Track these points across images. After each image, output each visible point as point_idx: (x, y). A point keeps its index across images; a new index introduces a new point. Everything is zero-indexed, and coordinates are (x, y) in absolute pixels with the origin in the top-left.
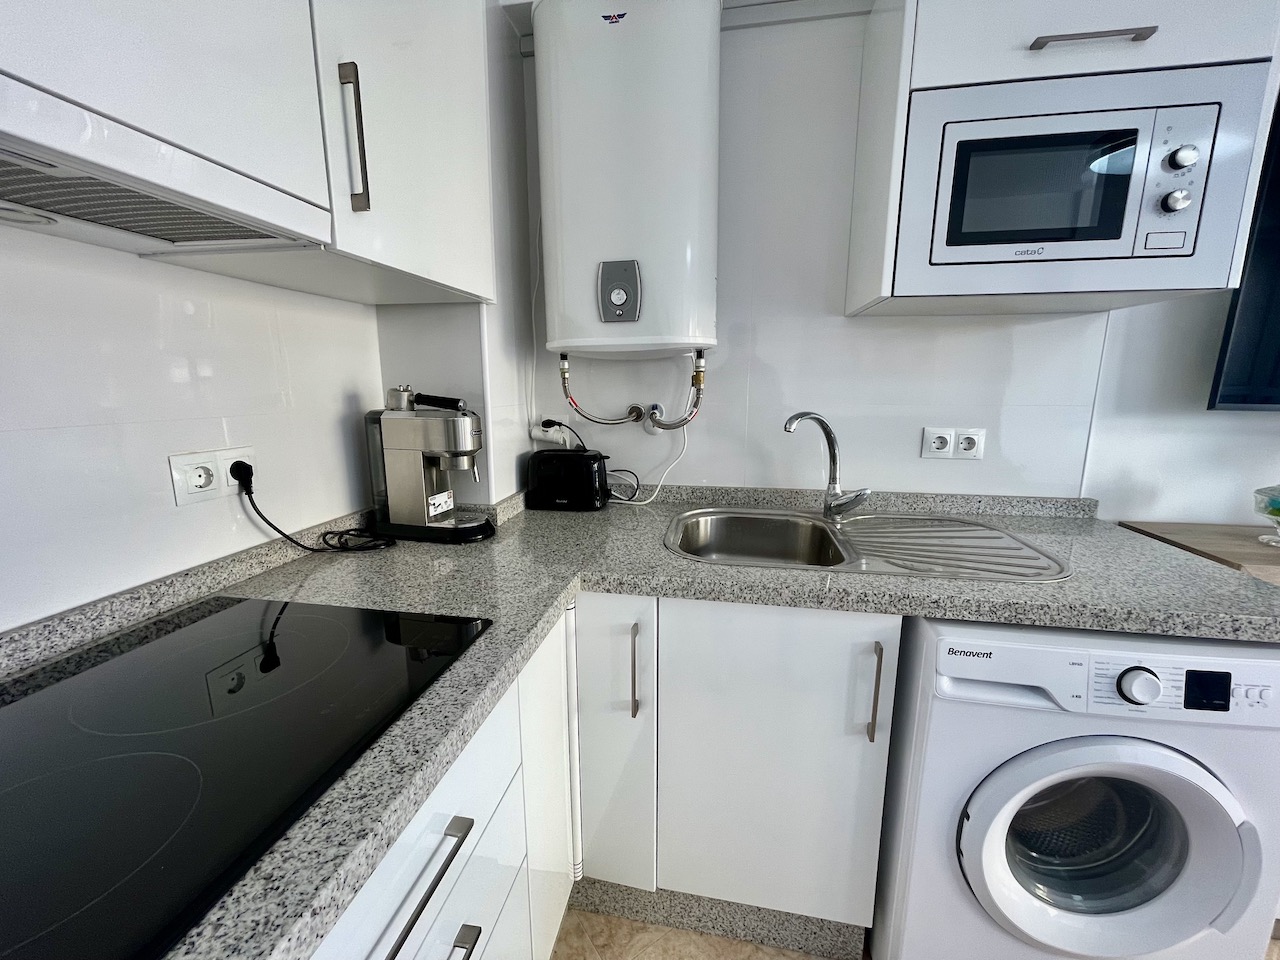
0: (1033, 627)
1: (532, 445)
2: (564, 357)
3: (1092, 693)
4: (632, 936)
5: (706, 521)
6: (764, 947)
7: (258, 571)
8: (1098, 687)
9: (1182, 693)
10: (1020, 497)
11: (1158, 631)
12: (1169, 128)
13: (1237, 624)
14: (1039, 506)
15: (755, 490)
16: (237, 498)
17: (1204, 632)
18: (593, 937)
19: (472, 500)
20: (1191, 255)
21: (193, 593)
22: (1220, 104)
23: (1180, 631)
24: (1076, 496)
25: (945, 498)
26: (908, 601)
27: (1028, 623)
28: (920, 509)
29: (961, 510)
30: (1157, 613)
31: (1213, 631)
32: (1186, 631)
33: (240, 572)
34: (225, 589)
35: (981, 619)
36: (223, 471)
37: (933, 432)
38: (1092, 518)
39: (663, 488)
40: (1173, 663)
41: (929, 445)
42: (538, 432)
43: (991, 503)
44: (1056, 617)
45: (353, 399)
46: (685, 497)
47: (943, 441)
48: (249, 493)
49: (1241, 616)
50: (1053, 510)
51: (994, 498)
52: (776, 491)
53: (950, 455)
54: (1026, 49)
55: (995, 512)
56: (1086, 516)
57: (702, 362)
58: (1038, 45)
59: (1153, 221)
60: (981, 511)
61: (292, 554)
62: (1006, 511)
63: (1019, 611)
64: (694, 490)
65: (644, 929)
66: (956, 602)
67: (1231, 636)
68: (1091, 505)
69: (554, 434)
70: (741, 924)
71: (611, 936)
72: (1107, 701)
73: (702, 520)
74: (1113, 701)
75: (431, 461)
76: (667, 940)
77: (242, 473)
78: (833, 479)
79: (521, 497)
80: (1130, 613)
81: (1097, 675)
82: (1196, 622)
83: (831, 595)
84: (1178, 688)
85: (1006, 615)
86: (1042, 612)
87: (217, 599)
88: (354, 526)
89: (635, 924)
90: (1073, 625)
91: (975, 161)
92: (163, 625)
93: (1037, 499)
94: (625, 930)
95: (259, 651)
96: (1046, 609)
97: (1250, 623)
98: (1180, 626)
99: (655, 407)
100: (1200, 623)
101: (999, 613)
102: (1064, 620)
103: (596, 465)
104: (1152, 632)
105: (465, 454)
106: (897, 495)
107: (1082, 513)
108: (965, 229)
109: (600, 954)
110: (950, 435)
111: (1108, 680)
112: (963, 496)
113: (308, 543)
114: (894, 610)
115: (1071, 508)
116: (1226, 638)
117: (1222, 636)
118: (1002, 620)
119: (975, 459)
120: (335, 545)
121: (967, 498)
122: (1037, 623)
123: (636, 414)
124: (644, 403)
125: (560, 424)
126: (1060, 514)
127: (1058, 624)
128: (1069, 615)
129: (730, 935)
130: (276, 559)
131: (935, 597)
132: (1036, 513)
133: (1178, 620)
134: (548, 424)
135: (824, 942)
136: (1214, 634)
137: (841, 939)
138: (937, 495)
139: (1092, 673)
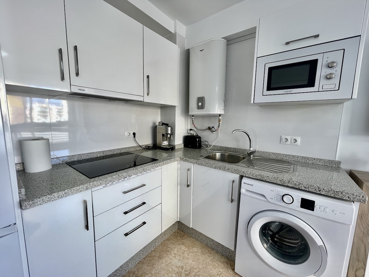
0: (265, 181)
1: (188, 134)
2: (193, 116)
3: (276, 198)
4: (187, 237)
5: (218, 154)
6: (214, 251)
7: (135, 150)
8: (277, 197)
9: (300, 203)
10: (312, 158)
11: (297, 187)
12: (328, 58)
13: (320, 189)
14: (319, 161)
15: (235, 148)
16: (133, 138)
17: (310, 190)
18: (180, 235)
19: (172, 144)
20: (338, 90)
21: (125, 151)
22: (344, 49)
23: (303, 188)
24: (334, 160)
25: (287, 156)
26: (238, 171)
27: (264, 180)
28: (279, 158)
29: (292, 160)
30: (296, 183)
31: (313, 190)
32: (305, 189)
33: (132, 150)
34: (130, 151)
35: (254, 177)
36: (132, 134)
37: (284, 137)
38: (338, 167)
39: (214, 146)
40: (299, 196)
41: (282, 141)
42: (189, 132)
43: (302, 158)
44: (271, 180)
45: (154, 123)
46: (219, 148)
47: (287, 140)
48: (135, 137)
49: (321, 187)
50: (324, 163)
51: (302, 157)
52: (240, 149)
53: (289, 143)
54: (284, 45)
55: (303, 161)
56: (336, 166)
57: (220, 117)
58: (287, 43)
59: (324, 82)
60: (298, 160)
61: (140, 148)
62: (307, 161)
63: (262, 177)
64: (221, 147)
65: (190, 238)
66: (248, 172)
67: (318, 192)
68: (339, 163)
69: (192, 132)
70: (209, 243)
71: (183, 236)
72: (279, 201)
73: (217, 154)
74: (280, 201)
75: (163, 135)
76: (194, 241)
77: (134, 134)
78: (250, 147)
79: (183, 144)
80: (289, 181)
81: (277, 194)
82: (307, 186)
83: (222, 167)
84: (299, 202)
85: (259, 177)
86: (268, 178)
87: (128, 152)
88: (152, 146)
89: (189, 236)
90: (275, 182)
91: (274, 71)
92: (121, 154)
93: (317, 159)
94: (187, 236)
95: (134, 163)
96: (268, 177)
97: (324, 189)
98: (303, 187)
99: (213, 127)
100: (308, 187)
101: (258, 177)
102: (273, 181)
103: (197, 139)
104: (295, 187)
105: (169, 134)
106: (273, 153)
107: (335, 165)
108: (271, 87)
109: (180, 238)
110: (289, 138)
111: (280, 196)
112: (292, 156)
113: (143, 147)
114: (235, 172)
115: (330, 163)
116: (317, 192)
117: (315, 192)
118: (259, 179)
119: (297, 145)
120: (147, 148)
121: (294, 156)
122: (267, 180)
123: (209, 128)
124: (211, 126)
125: (193, 130)
126: (327, 164)
127: (272, 182)
128: (274, 179)
129: (207, 245)
130: (138, 149)
131: (243, 171)
132: (317, 163)
133: (302, 185)
134: (191, 130)
135: (226, 254)
136: (313, 191)
137: (230, 254)
138: (284, 154)
139: (276, 193)
